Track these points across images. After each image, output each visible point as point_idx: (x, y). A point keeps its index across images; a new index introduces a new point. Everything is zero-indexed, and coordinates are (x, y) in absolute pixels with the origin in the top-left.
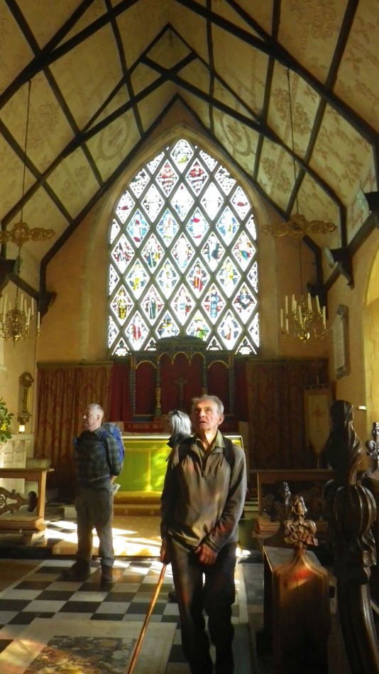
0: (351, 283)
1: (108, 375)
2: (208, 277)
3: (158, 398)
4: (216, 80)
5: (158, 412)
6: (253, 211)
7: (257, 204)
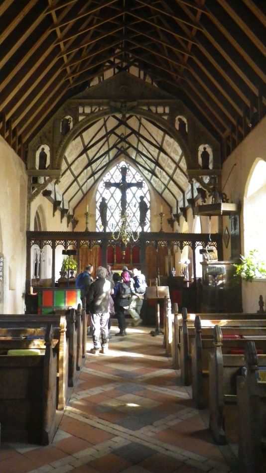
0: (179, 225)
1: (98, 250)
2: (132, 214)
3: (115, 258)
4: (140, 143)
5: (115, 263)
6: (149, 190)
7: (150, 189)
